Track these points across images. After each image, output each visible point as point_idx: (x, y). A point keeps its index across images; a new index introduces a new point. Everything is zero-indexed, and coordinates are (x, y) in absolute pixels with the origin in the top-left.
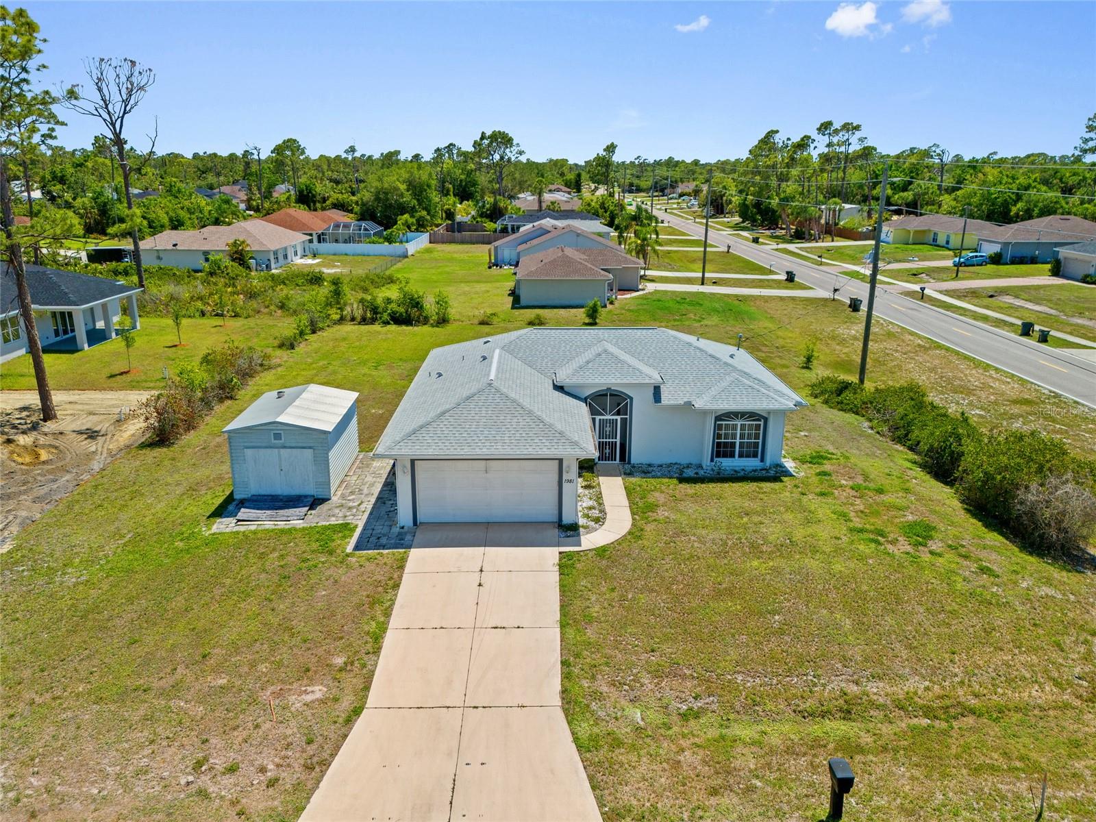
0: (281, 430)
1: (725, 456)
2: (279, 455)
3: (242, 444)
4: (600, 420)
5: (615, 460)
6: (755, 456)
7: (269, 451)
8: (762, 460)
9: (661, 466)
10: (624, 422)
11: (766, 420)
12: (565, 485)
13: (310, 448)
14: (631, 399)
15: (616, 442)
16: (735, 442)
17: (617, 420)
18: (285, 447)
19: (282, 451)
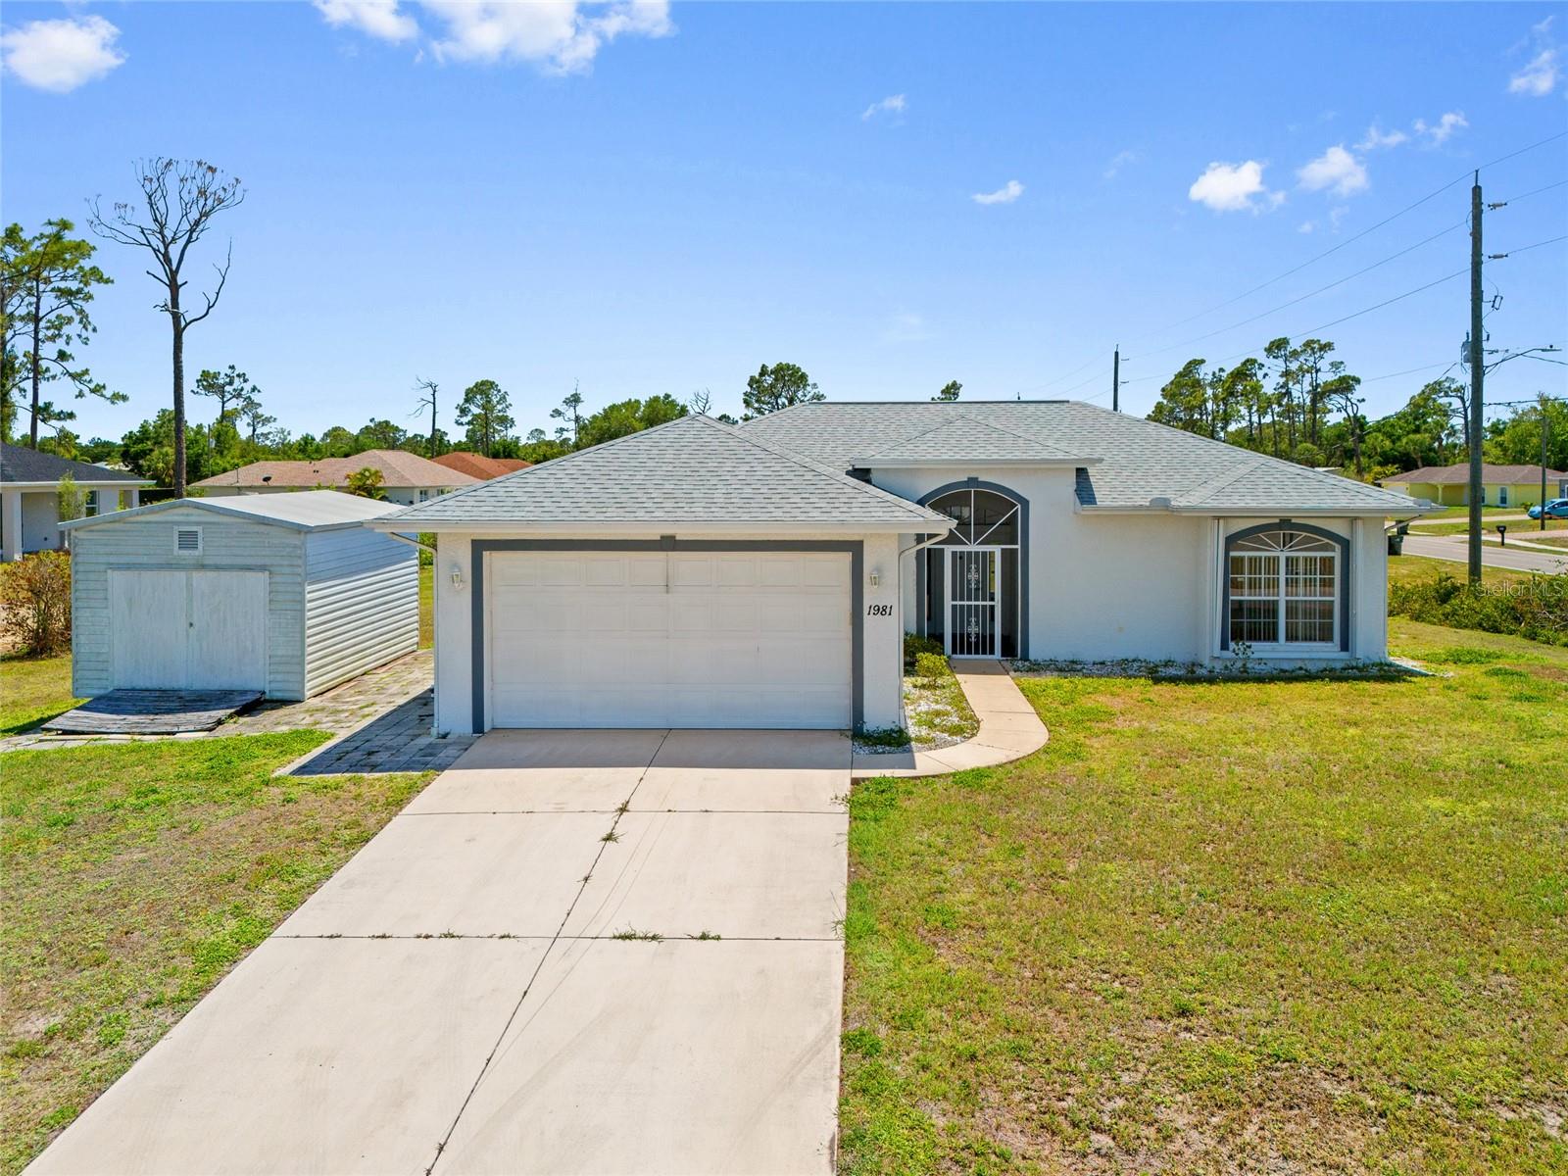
0: (198, 524)
1: (1255, 635)
2: (189, 585)
3: (103, 559)
4: (954, 554)
5: (992, 652)
6: (1326, 635)
7: (165, 577)
8: (1345, 646)
9: (1103, 663)
10: (1009, 558)
11: (1346, 546)
12: (869, 621)
13: (262, 568)
14: (1025, 503)
15: (992, 608)
16: (1276, 603)
17: (992, 554)
18: (203, 567)
19: (196, 576)
